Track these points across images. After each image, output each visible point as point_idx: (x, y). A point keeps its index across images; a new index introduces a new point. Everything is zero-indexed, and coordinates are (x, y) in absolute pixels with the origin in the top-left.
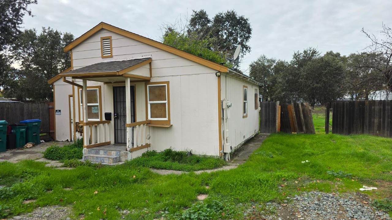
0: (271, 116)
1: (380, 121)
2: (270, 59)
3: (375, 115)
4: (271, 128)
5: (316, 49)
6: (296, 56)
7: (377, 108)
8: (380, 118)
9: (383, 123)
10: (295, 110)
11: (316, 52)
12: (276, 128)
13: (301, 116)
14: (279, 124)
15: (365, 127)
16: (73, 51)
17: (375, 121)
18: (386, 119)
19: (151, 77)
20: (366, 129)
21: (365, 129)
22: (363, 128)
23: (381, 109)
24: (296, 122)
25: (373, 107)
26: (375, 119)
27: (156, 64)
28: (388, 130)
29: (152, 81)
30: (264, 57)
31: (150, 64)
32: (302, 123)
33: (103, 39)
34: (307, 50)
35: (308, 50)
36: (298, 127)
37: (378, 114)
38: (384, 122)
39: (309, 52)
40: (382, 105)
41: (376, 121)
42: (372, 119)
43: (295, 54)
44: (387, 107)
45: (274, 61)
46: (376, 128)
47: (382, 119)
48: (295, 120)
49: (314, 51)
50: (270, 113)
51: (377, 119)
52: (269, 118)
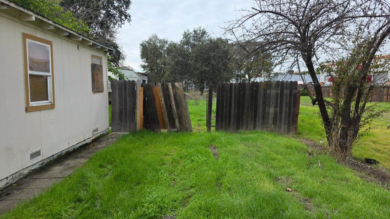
0: (128, 104)
1: (276, 112)
2: (162, 39)
3: (271, 103)
4: (128, 124)
5: (206, 30)
6: (186, 35)
7: (273, 92)
8: (277, 107)
9: (279, 114)
10: (163, 95)
11: (205, 32)
12: (136, 123)
13: (172, 104)
14: (141, 117)
15: (257, 120)
17: (270, 111)
18: (284, 108)
20: (259, 122)
21: (257, 123)
22: (255, 121)
23: (277, 94)
24: (166, 114)
25: (268, 92)
26: (271, 109)
28: (285, 124)
30: (156, 37)
32: (174, 116)
34: (196, 30)
35: (198, 30)
36: (169, 121)
37: (274, 101)
38: (281, 113)
39: (199, 32)
40: (280, 88)
41: (272, 110)
42: (267, 108)
43: (185, 33)
44: (285, 91)
45: (166, 42)
46: (271, 121)
47: (278, 109)
48: (164, 111)
49: (204, 31)
50: (128, 99)
51: (273, 109)
52: (126, 108)
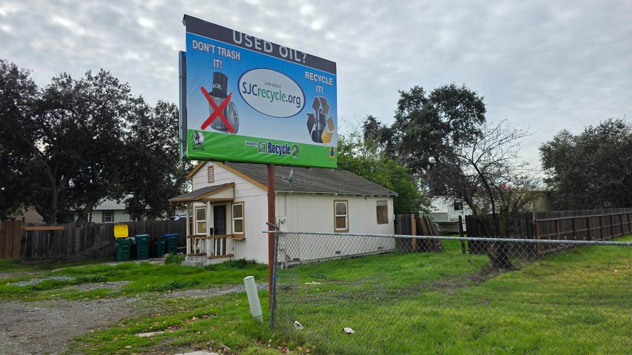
10: (425, 225)
12: (412, 246)
13: (430, 231)
14: (415, 242)
16: (193, 177)
19: (234, 198)
27: (238, 187)
29: (235, 201)
31: (234, 186)
33: (209, 168)
39: (610, 126)
49: (620, 123)
50: (407, 228)
